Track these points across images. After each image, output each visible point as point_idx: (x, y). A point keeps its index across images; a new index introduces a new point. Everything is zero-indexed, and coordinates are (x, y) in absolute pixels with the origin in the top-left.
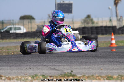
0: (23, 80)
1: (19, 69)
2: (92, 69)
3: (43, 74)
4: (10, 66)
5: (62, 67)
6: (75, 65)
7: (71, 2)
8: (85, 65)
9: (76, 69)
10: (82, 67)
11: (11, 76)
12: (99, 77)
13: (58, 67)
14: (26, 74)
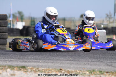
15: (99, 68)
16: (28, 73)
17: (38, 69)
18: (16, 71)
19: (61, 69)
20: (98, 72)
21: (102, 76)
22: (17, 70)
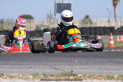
0: (25, 79)
1: (20, 67)
2: (93, 69)
3: (44, 73)
4: (11, 65)
5: (63, 66)
8: (86, 65)
9: (77, 68)
10: (82, 67)
11: (12, 75)
12: (100, 77)
13: (58, 66)
14: (28, 73)
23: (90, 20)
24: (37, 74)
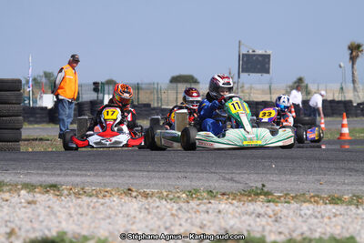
0: (171, 200)
1: (164, 177)
2: (303, 182)
3: (210, 189)
4: (149, 171)
5: (247, 176)
6: (272, 174)
7: (268, 52)
8: (291, 174)
9: (273, 181)
10: (283, 177)
11: (148, 191)
12: (316, 198)
13: (238, 176)
14: (178, 188)
15: (206, 184)
16: (63, 198)
17: (83, 189)
18: (38, 195)
19: (129, 190)
20: (205, 195)
21: (212, 201)
22: (40, 193)
23: (307, 87)
24: (197, 191)
